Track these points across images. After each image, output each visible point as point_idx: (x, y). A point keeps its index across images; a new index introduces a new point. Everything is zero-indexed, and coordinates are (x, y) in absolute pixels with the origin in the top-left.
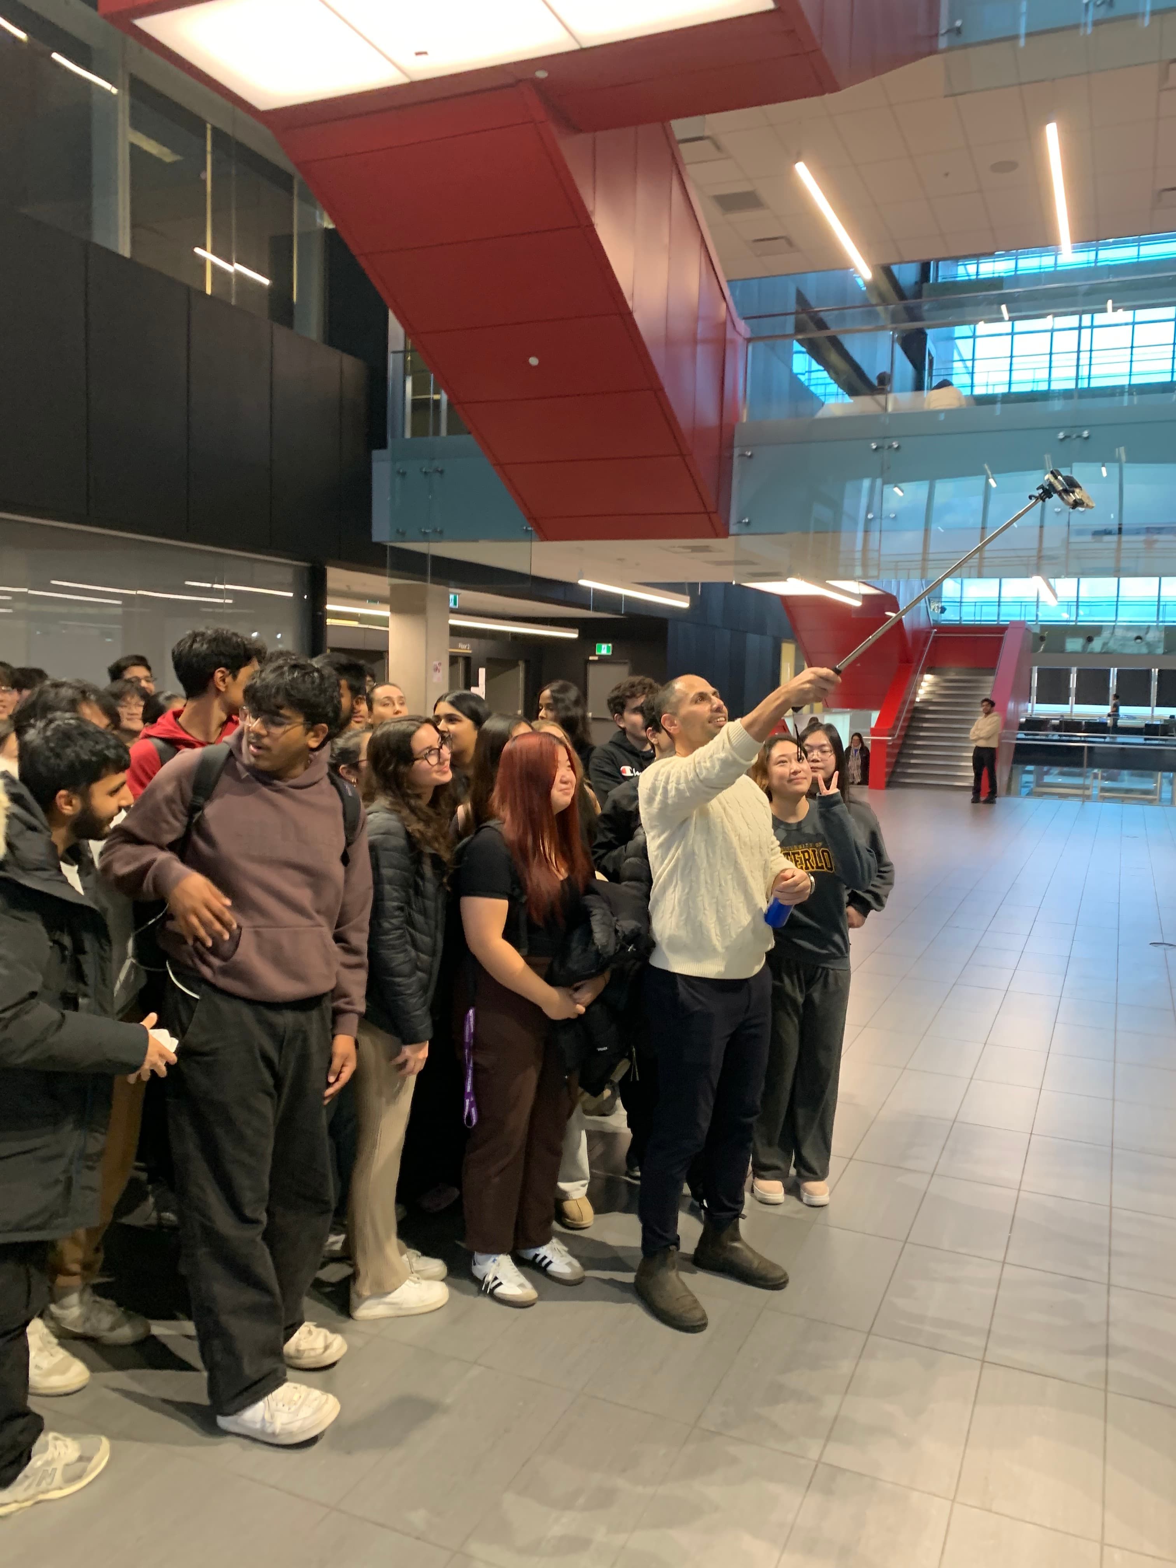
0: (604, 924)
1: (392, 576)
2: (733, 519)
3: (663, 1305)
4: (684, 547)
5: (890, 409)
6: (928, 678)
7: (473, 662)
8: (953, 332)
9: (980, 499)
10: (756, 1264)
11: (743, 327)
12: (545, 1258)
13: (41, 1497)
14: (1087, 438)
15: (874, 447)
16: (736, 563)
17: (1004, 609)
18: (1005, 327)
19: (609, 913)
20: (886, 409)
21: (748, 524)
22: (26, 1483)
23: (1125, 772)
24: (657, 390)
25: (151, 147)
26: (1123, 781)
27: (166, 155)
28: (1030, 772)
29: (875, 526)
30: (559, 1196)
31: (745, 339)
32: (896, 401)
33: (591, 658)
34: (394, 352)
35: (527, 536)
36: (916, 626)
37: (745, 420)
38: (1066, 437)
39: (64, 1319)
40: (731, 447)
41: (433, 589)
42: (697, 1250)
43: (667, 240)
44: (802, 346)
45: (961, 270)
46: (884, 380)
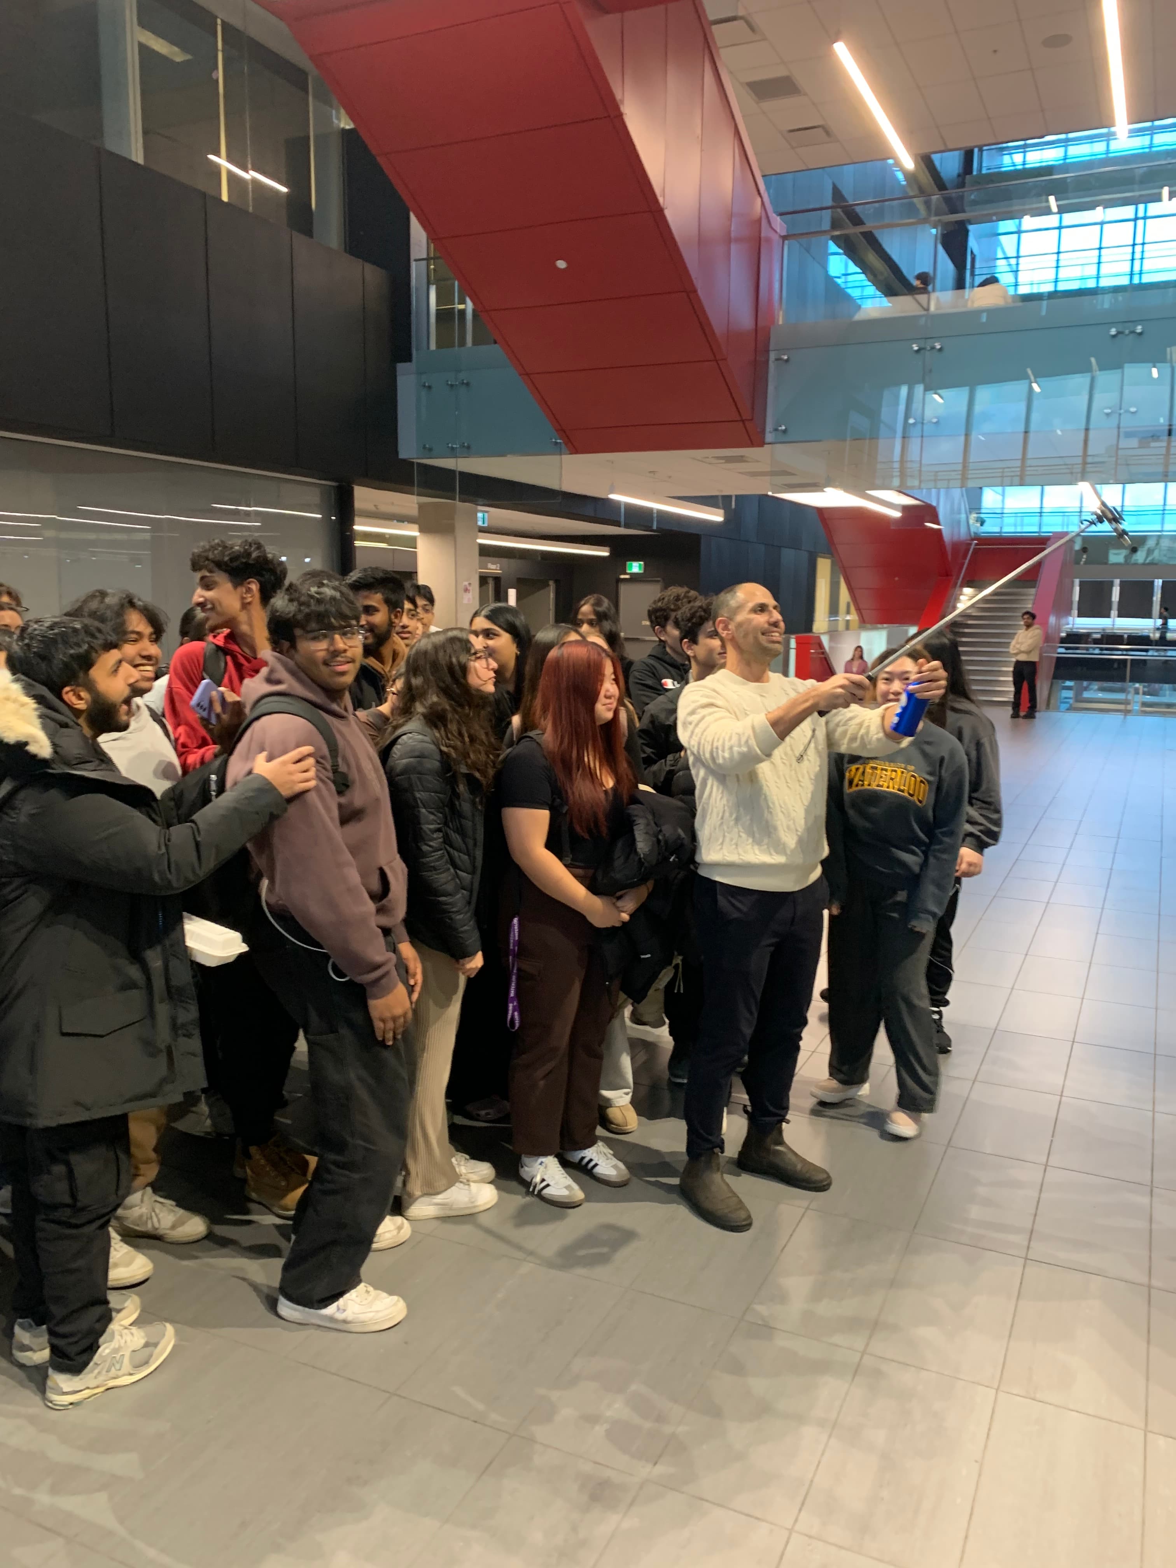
0: (647, 833)
1: (419, 495)
2: (769, 427)
3: (707, 1205)
4: (718, 458)
5: (932, 308)
6: (968, 591)
7: (502, 583)
8: (997, 227)
9: (1023, 406)
10: (799, 1167)
11: (778, 223)
12: (591, 1160)
13: (111, 1383)
14: (1140, 334)
15: (916, 348)
16: (772, 474)
17: (1045, 519)
18: (1052, 220)
19: (652, 823)
20: (928, 309)
21: (785, 431)
22: (96, 1371)
23: (1167, 686)
24: (690, 292)
25: (160, 46)
26: (1164, 696)
27: (176, 54)
28: (1069, 688)
29: (915, 432)
30: (601, 1103)
31: (781, 237)
32: (938, 299)
33: (622, 577)
34: (416, 260)
35: (557, 450)
36: (956, 538)
37: (781, 322)
38: (1119, 333)
39: (127, 1218)
40: (767, 351)
41: (462, 506)
42: (740, 1153)
43: (699, 131)
44: (839, 247)
45: (1006, 159)
46: (925, 279)
